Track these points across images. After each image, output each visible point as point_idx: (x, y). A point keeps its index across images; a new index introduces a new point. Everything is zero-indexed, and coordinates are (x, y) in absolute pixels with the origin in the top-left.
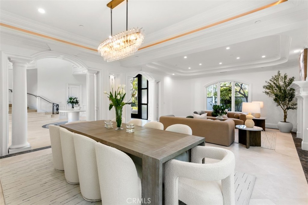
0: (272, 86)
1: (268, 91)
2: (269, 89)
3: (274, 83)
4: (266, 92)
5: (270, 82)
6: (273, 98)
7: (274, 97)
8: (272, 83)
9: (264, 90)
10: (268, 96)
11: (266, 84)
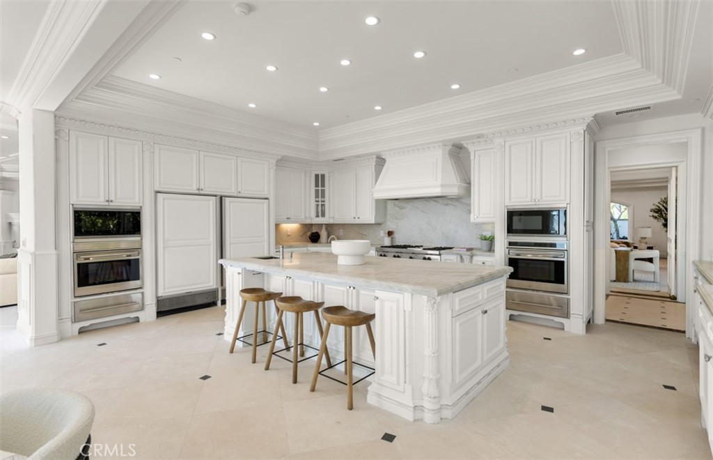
0: (661, 209)
1: (656, 215)
2: (657, 212)
3: (663, 206)
4: (653, 216)
5: (659, 205)
6: (661, 223)
7: (663, 221)
8: (661, 206)
9: (652, 214)
10: (656, 221)
11: (654, 207)
